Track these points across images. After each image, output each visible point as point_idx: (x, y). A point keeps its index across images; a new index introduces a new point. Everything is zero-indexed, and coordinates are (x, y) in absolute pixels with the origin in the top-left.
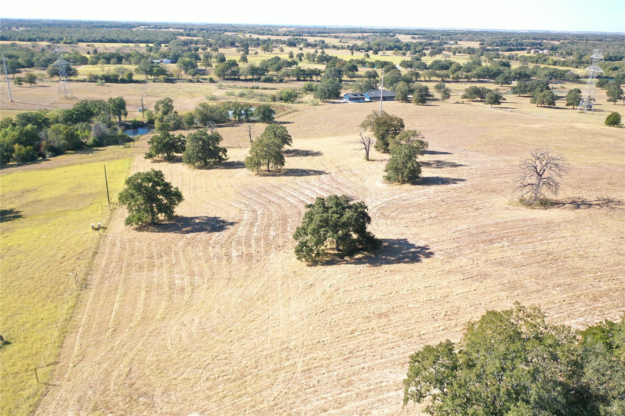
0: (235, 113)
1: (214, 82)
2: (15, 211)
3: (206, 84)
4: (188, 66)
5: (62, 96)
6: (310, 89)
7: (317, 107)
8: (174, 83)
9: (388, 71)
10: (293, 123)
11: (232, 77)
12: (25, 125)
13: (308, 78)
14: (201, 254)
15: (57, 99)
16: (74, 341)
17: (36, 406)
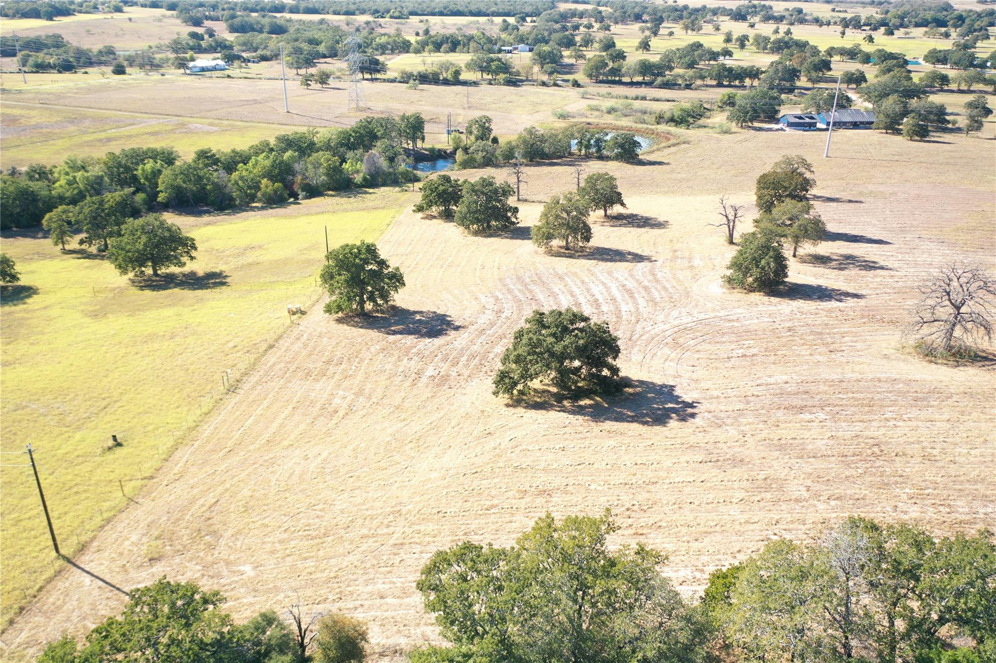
0: (580, 143)
1: (579, 86)
2: (225, 274)
3: (567, 89)
4: (545, 59)
5: (353, 105)
6: (730, 102)
7: (727, 136)
8: (519, 86)
9: (889, 70)
10: (668, 164)
11: (610, 78)
12: (284, 150)
13: (737, 83)
14: (388, 367)
15: (345, 110)
16: (183, 455)
17: (109, 521)
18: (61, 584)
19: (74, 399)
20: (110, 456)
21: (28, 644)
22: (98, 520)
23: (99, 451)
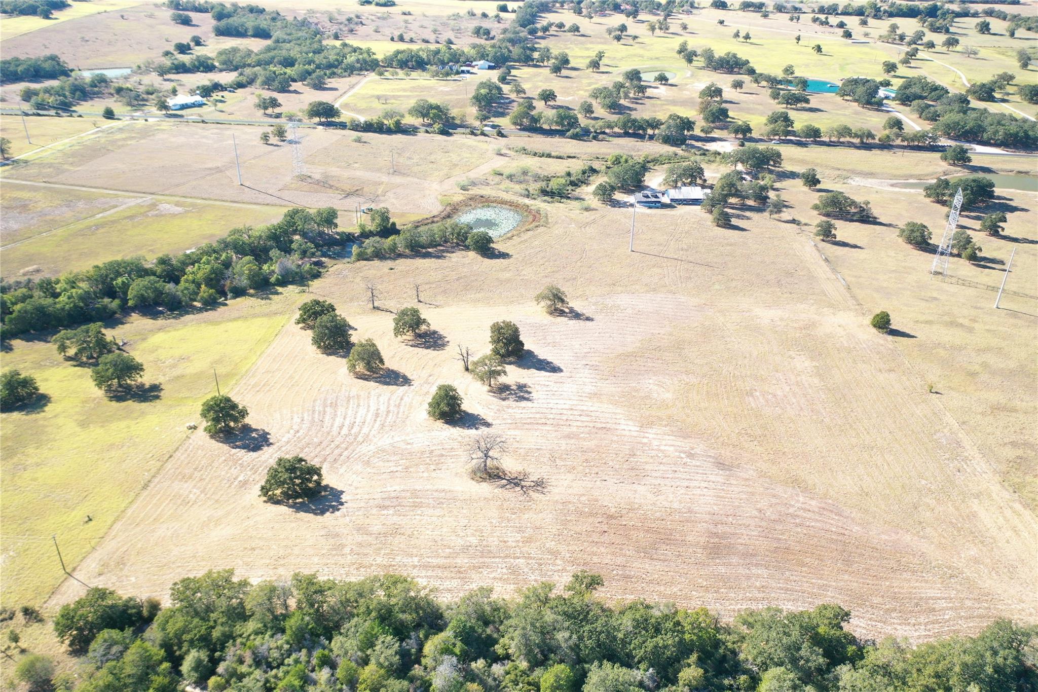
1: (501, 135)
2: (161, 387)
3: (490, 139)
4: (481, 103)
5: (297, 173)
6: (617, 162)
8: (451, 135)
10: (511, 257)
15: (289, 179)
16: (118, 526)
17: (84, 558)
18: (67, 584)
19: (71, 492)
20: (87, 526)
21: (56, 605)
22: (80, 558)
23: (82, 523)
